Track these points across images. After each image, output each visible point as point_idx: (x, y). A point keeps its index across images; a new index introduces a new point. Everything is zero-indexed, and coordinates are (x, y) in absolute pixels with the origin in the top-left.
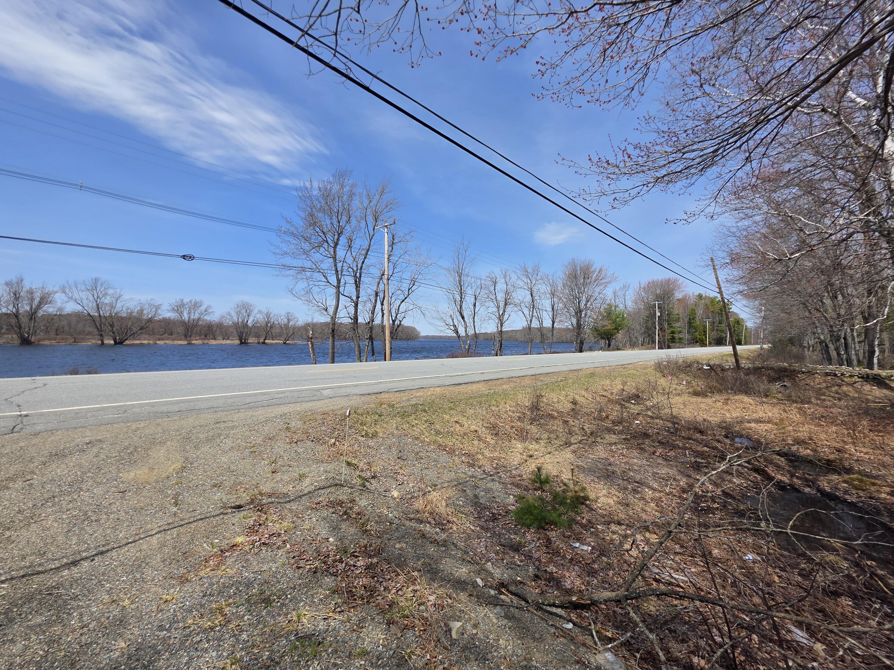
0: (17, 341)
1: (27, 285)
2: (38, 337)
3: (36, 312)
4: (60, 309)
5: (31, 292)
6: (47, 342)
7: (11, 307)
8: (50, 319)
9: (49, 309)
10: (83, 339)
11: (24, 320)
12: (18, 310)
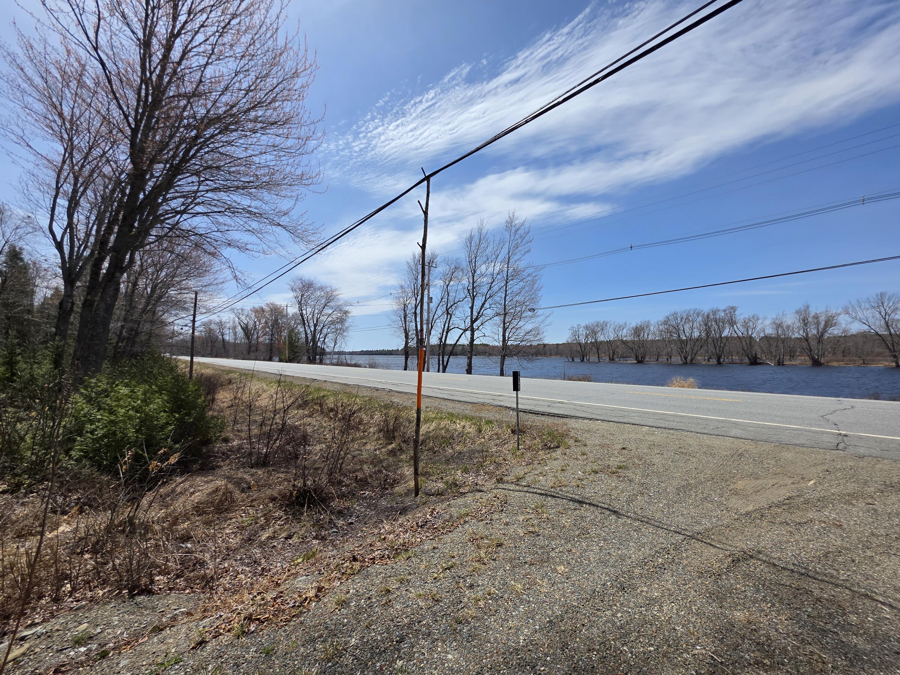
0: (809, 363)
1: (813, 311)
2: (827, 358)
3: (822, 335)
4: (845, 331)
5: (816, 317)
6: (835, 364)
7: (801, 332)
8: (837, 340)
9: (835, 331)
10: (873, 361)
11: (813, 343)
12: (807, 334)
